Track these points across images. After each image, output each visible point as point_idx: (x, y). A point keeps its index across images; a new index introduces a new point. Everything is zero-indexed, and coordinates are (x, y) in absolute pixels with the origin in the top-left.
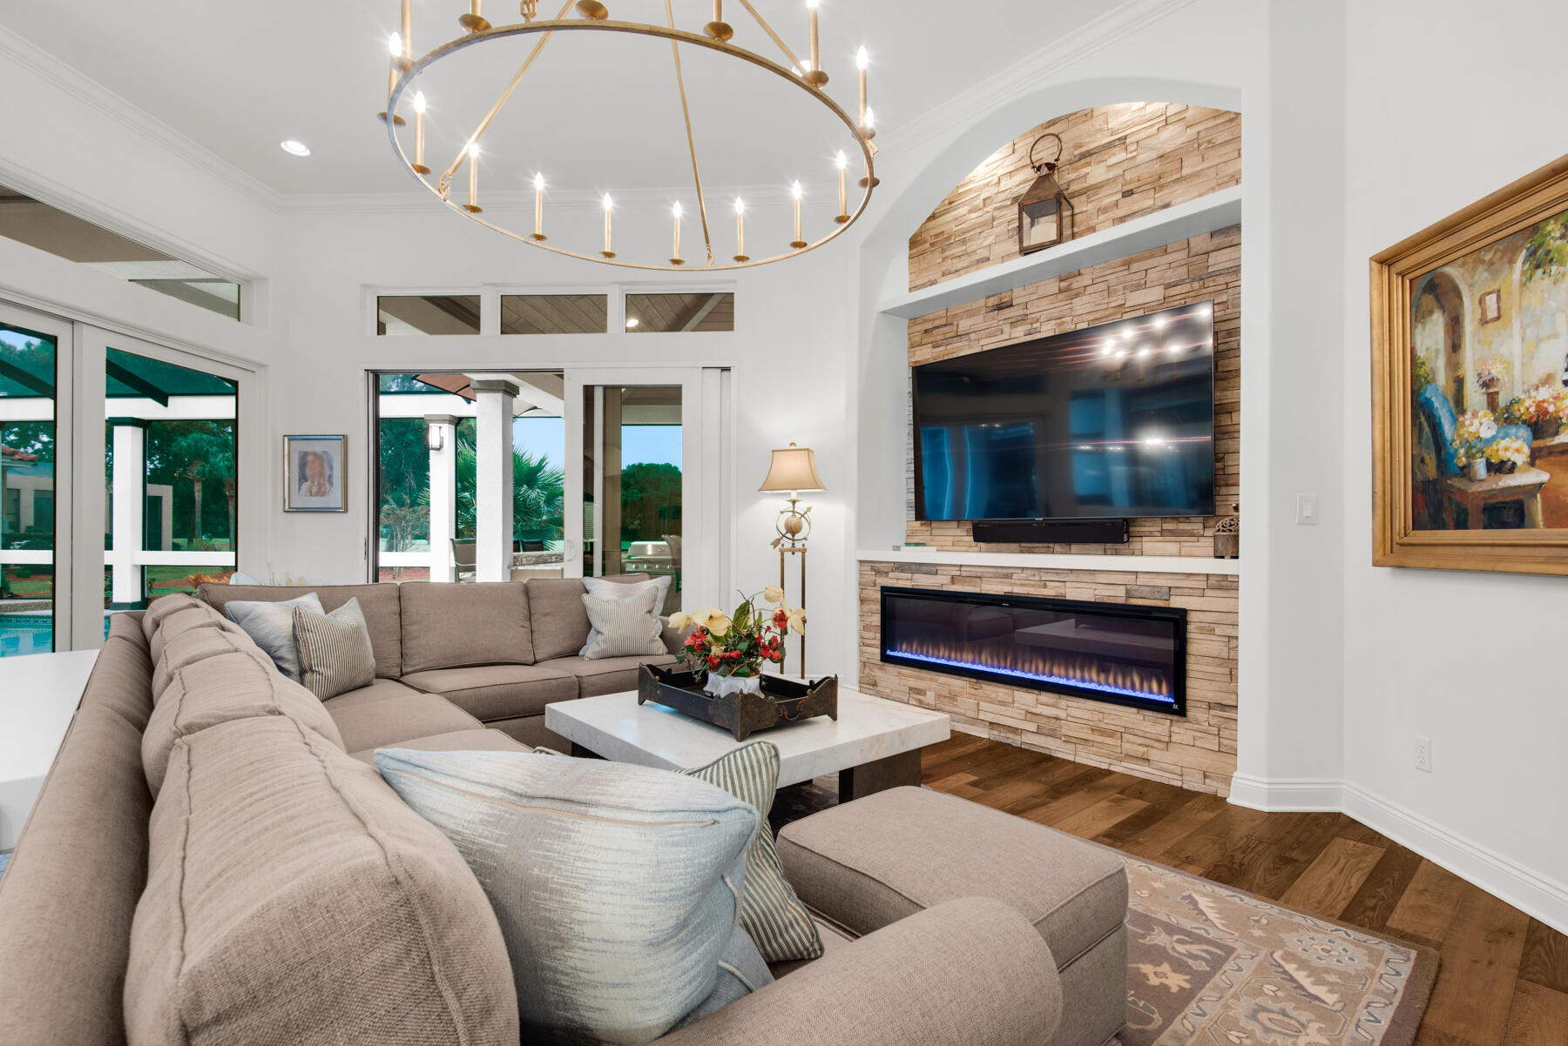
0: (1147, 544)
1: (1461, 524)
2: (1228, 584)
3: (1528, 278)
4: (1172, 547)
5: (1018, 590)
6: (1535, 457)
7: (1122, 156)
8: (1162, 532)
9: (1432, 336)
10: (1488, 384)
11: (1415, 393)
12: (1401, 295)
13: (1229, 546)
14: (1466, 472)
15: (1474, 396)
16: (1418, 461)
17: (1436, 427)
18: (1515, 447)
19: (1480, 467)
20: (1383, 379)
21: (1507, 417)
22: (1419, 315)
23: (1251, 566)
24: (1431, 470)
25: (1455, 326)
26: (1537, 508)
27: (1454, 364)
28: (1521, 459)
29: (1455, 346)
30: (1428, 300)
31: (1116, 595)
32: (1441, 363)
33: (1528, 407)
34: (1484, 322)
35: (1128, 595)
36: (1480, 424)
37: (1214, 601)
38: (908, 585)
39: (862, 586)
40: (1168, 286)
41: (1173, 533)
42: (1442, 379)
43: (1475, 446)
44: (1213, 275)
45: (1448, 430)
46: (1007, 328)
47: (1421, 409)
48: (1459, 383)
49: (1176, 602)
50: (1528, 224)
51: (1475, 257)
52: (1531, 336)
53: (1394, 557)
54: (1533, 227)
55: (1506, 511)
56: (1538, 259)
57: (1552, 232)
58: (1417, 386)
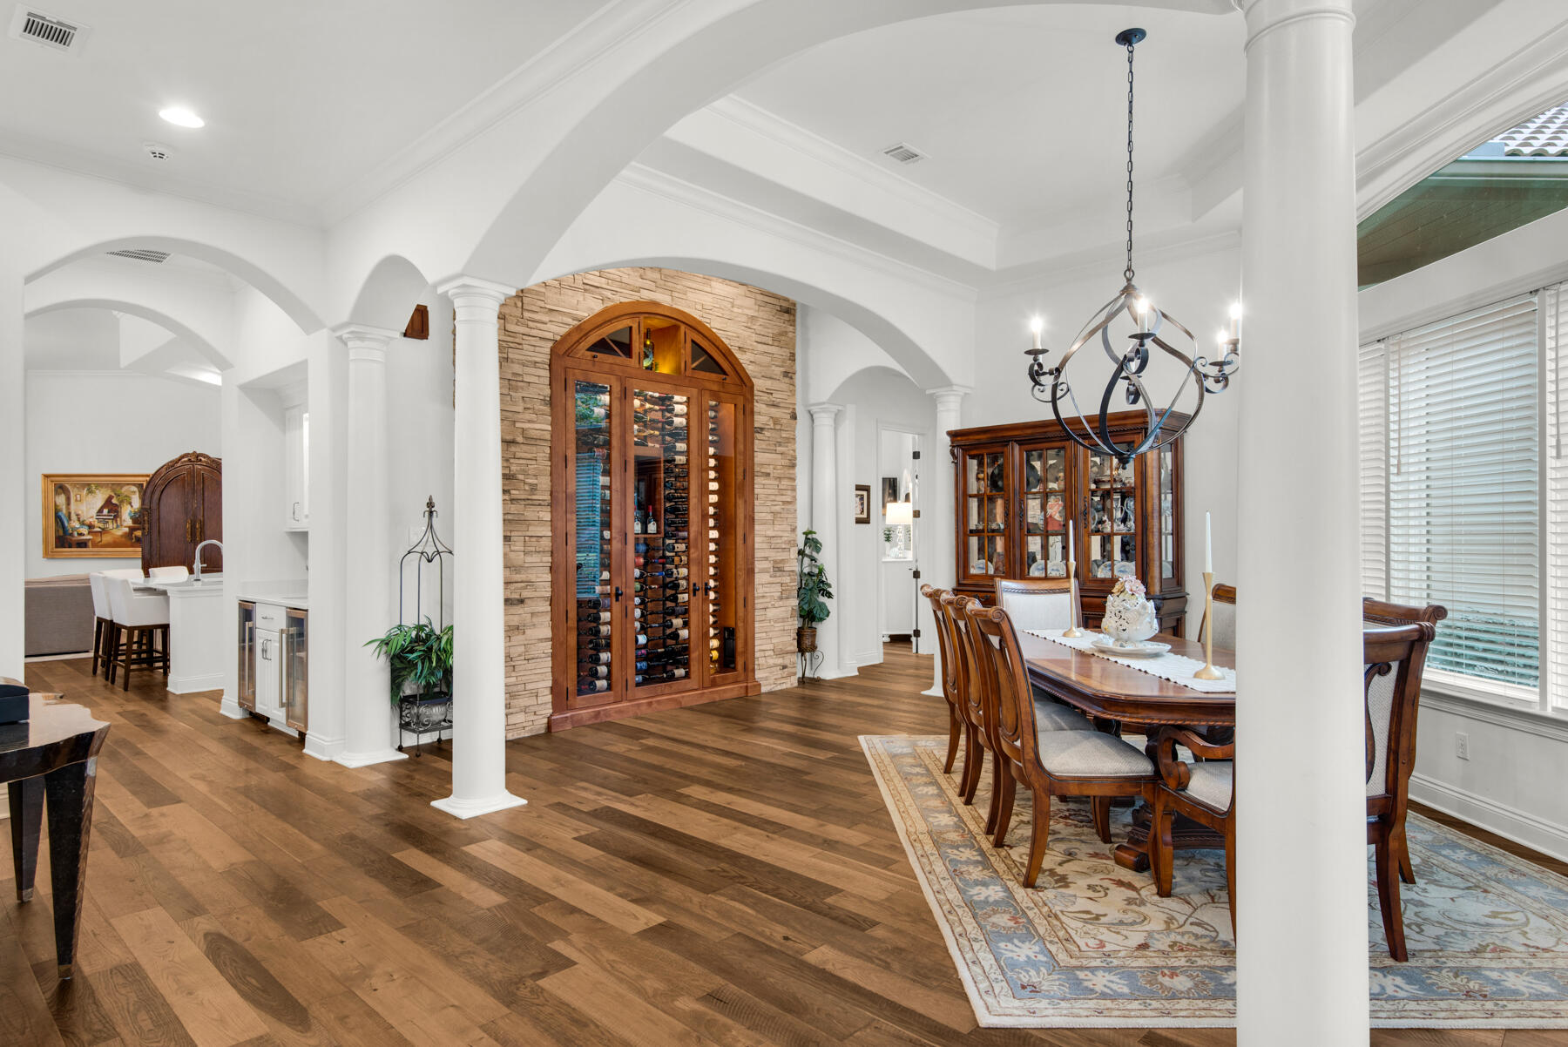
1: (70, 547)
3: (87, 494)
6: (89, 533)
9: (61, 500)
10: (77, 515)
11: (56, 513)
12: (52, 487)
14: (71, 535)
15: (74, 517)
16: (57, 531)
17: (62, 523)
18: (85, 530)
19: (76, 534)
20: (45, 508)
21: (83, 523)
22: (57, 493)
24: (61, 533)
25: (68, 499)
26: (90, 544)
27: (68, 508)
28: (86, 533)
29: (68, 504)
30: (59, 490)
32: (64, 507)
33: (87, 522)
34: (76, 500)
36: (77, 525)
42: (64, 511)
43: (74, 529)
45: (66, 524)
47: (58, 518)
48: (70, 513)
50: (88, 483)
51: (74, 485)
52: (88, 507)
53: (48, 554)
54: (89, 484)
55: (82, 544)
56: (90, 491)
57: (93, 487)
58: (57, 511)
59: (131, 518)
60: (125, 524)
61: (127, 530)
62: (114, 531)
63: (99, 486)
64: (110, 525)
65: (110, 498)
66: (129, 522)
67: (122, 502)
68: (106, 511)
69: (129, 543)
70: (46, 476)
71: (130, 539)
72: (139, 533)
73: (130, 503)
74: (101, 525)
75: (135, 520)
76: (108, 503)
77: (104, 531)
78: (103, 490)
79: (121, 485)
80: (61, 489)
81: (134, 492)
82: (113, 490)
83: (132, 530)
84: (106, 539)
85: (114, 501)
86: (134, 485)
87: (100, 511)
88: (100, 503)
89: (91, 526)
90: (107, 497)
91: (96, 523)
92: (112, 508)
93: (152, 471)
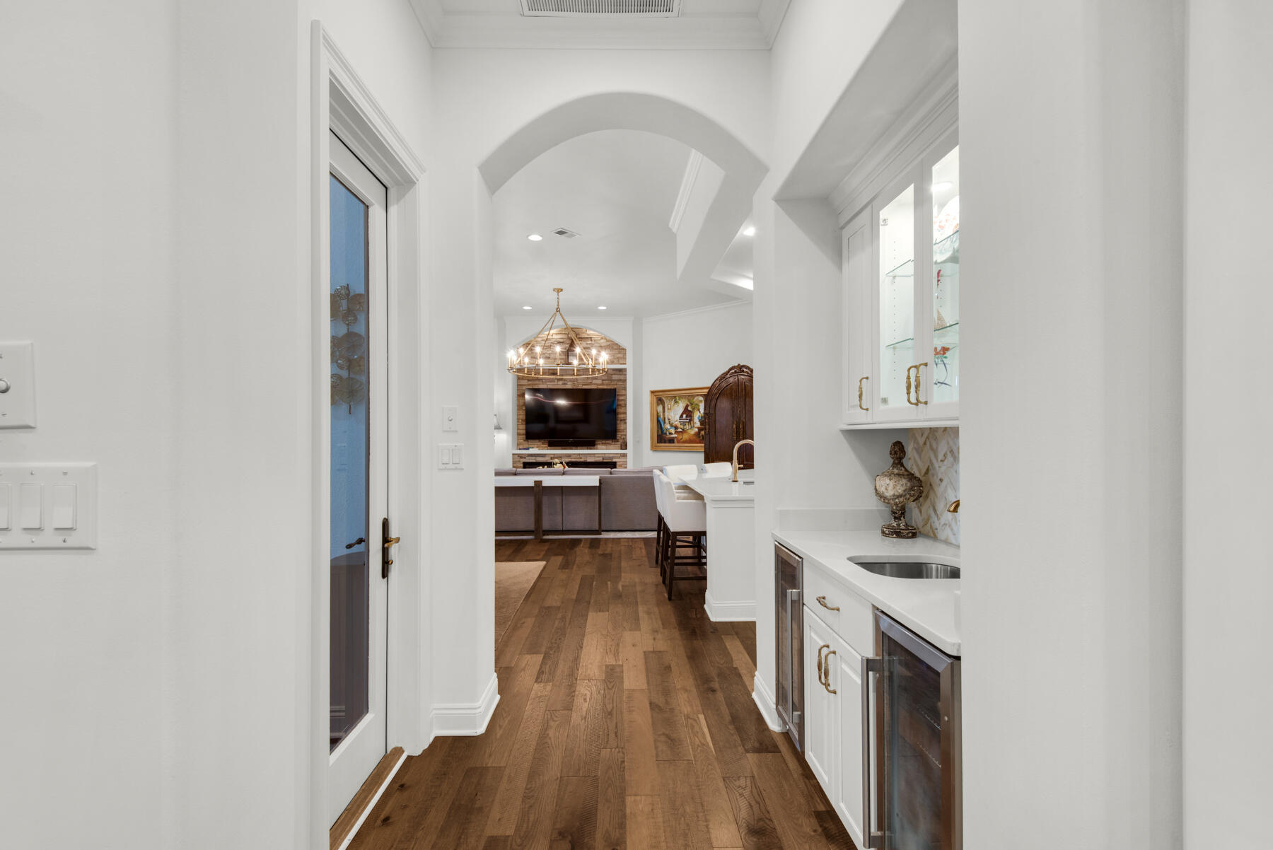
0: (599, 446)
1: (665, 443)
2: (625, 455)
3: (674, 404)
4: (605, 447)
5: (573, 460)
6: (676, 432)
7: (590, 342)
8: (602, 443)
9: (660, 408)
10: (669, 419)
12: (655, 400)
13: (624, 446)
14: (666, 434)
16: (658, 431)
17: (661, 425)
18: (673, 431)
21: (671, 425)
22: (658, 404)
23: (629, 451)
24: (660, 433)
25: (664, 408)
26: (676, 440)
27: (664, 415)
28: (673, 432)
29: (664, 412)
31: (600, 459)
32: (662, 414)
35: (603, 459)
36: (668, 426)
37: (622, 459)
38: (534, 461)
39: (514, 462)
40: (603, 380)
41: (605, 443)
42: (662, 417)
43: (667, 430)
44: (614, 380)
45: (663, 426)
46: (556, 381)
47: (658, 421)
49: (614, 460)
50: (674, 395)
51: (667, 398)
52: (674, 413)
53: (654, 448)
54: (675, 397)
55: (671, 441)
56: (676, 402)
57: (677, 398)
58: (658, 417)
59: (700, 420)
60: (696, 426)
61: (697, 430)
62: (689, 431)
63: (681, 397)
64: (687, 427)
65: (687, 406)
66: (698, 424)
67: (694, 409)
68: (684, 416)
69: (698, 440)
70: (652, 392)
71: (699, 438)
72: (703, 432)
73: (699, 410)
74: (682, 427)
75: (702, 423)
76: (686, 410)
77: (684, 431)
78: (683, 400)
79: (693, 396)
80: (660, 401)
81: (701, 401)
82: (689, 400)
83: (700, 430)
84: (685, 437)
85: (689, 408)
86: (701, 395)
87: (681, 416)
88: (681, 410)
89: (676, 428)
90: (685, 405)
91: (679, 425)
92: (688, 413)
93: (710, 385)
